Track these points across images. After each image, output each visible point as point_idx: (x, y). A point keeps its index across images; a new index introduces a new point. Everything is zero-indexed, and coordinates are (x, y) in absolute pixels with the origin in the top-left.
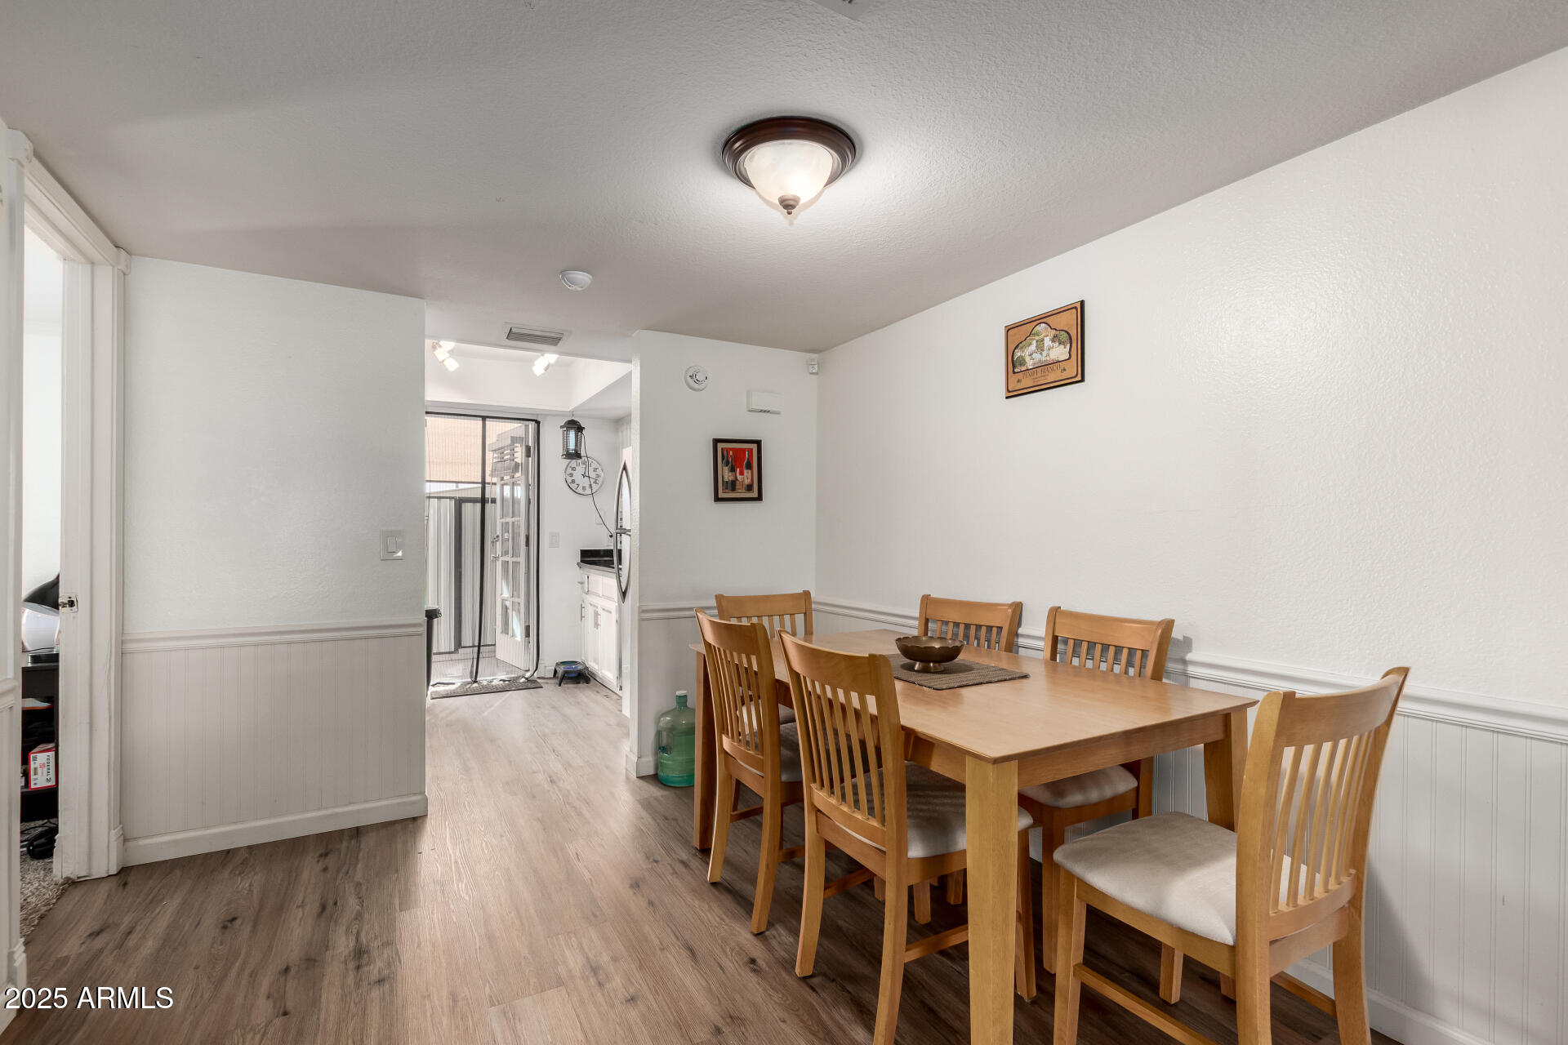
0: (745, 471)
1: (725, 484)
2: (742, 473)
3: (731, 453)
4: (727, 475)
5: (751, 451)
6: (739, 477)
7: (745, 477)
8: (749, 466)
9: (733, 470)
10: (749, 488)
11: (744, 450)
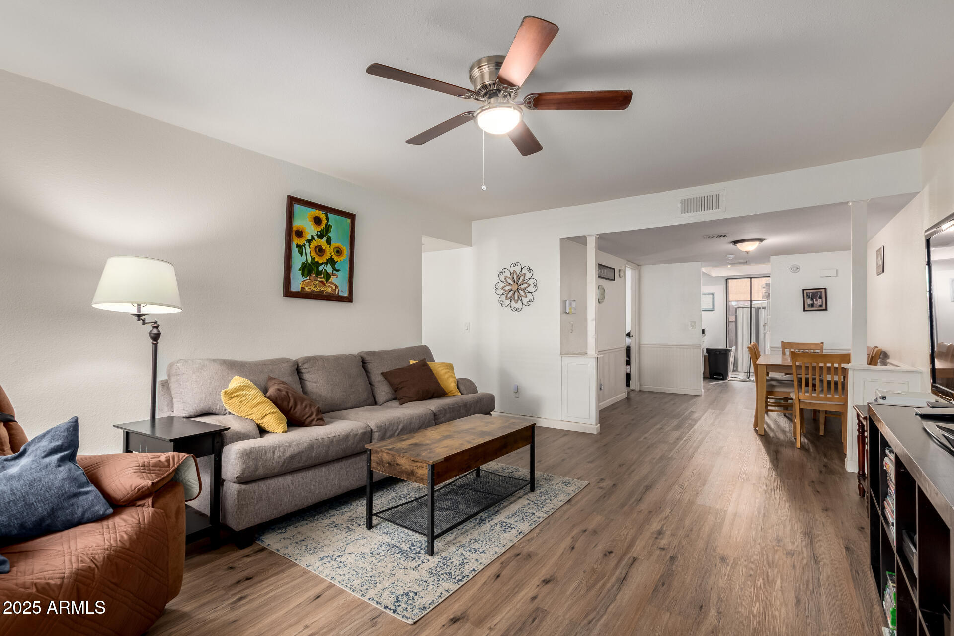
0: (819, 300)
1: (809, 305)
2: (817, 300)
3: (811, 294)
4: (809, 301)
5: (821, 292)
6: (815, 302)
7: (819, 302)
8: (821, 297)
9: (812, 299)
10: (821, 306)
11: (818, 292)
